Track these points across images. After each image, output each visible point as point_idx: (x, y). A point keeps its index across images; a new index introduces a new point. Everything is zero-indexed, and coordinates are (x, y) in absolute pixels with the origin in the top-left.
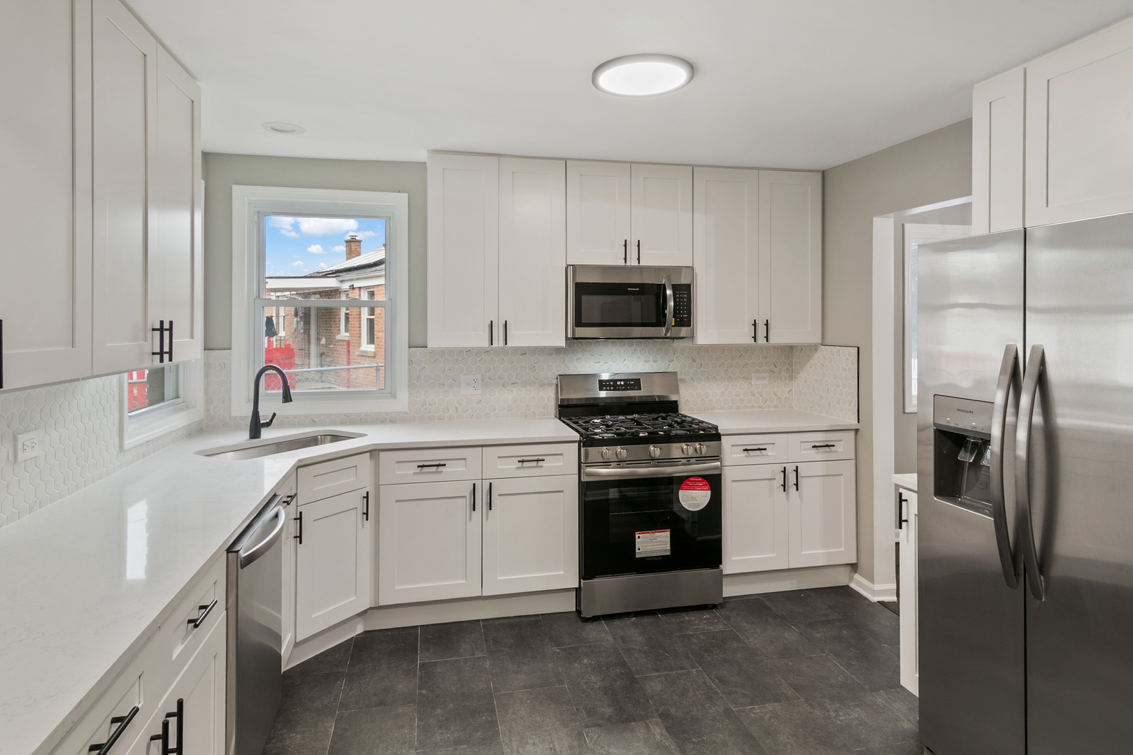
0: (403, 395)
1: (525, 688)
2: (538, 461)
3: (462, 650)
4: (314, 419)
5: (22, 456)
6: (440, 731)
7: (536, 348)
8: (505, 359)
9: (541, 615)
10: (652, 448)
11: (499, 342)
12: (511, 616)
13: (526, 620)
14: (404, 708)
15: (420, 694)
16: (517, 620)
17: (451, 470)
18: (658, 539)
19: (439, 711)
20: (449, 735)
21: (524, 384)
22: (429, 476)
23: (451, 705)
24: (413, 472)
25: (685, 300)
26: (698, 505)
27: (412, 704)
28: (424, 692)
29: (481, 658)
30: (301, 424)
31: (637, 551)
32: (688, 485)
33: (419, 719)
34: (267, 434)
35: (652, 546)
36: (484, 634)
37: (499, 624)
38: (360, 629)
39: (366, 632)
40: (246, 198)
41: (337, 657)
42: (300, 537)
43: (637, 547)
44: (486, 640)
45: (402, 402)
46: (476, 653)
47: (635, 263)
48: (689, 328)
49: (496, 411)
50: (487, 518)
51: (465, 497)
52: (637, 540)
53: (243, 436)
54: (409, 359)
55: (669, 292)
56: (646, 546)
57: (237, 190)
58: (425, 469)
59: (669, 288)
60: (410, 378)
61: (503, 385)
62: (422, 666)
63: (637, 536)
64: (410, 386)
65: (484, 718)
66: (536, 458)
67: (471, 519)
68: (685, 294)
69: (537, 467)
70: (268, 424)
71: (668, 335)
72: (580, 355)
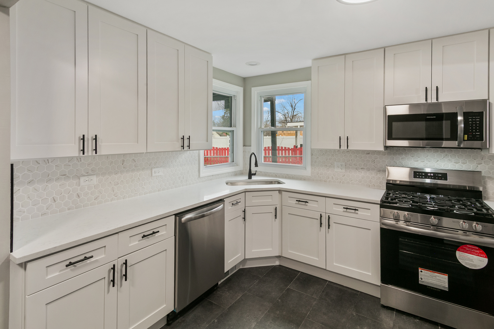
0: (309, 168)
1: (322, 323)
2: (355, 210)
3: (309, 291)
4: (276, 175)
5: (154, 174)
6: (271, 321)
7: (375, 151)
8: (358, 156)
9: (361, 292)
10: (433, 217)
11: (344, 147)
12: (344, 285)
13: (350, 291)
14: (267, 303)
15: (278, 301)
16: (346, 289)
17: (311, 205)
18: (437, 278)
19: (278, 312)
20: (273, 325)
21: (368, 170)
22: (301, 206)
23: (285, 313)
24: (295, 202)
25: (478, 122)
26: (475, 266)
27: (271, 303)
28: (280, 301)
29: (314, 298)
30: (269, 176)
31: (420, 279)
32: (465, 249)
33: (269, 311)
34: (254, 178)
35: (432, 280)
36: (325, 288)
37: (335, 287)
38: (277, 263)
39: (280, 265)
40: (256, 92)
41: (263, 271)
42: (245, 218)
43: (420, 277)
44: (323, 291)
45: (308, 172)
46: (314, 295)
47: (434, 101)
48: (480, 142)
49: (353, 181)
50: (328, 232)
51: (318, 219)
52: (420, 273)
53: (246, 177)
54: (311, 153)
55: (460, 118)
56: (427, 279)
57: (253, 89)
58: (300, 202)
59: (461, 116)
60: (312, 161)
61: (356, 169)
62: (288, 289)
63: (420, 270)
64: (312, 165)
65: (293, 326)
66: (354, 208)
67: (320, 231)
68: (478, 118)
69: (355, 213)
70: (255, 174)
71: (462, 146)
72: (404, 156)
